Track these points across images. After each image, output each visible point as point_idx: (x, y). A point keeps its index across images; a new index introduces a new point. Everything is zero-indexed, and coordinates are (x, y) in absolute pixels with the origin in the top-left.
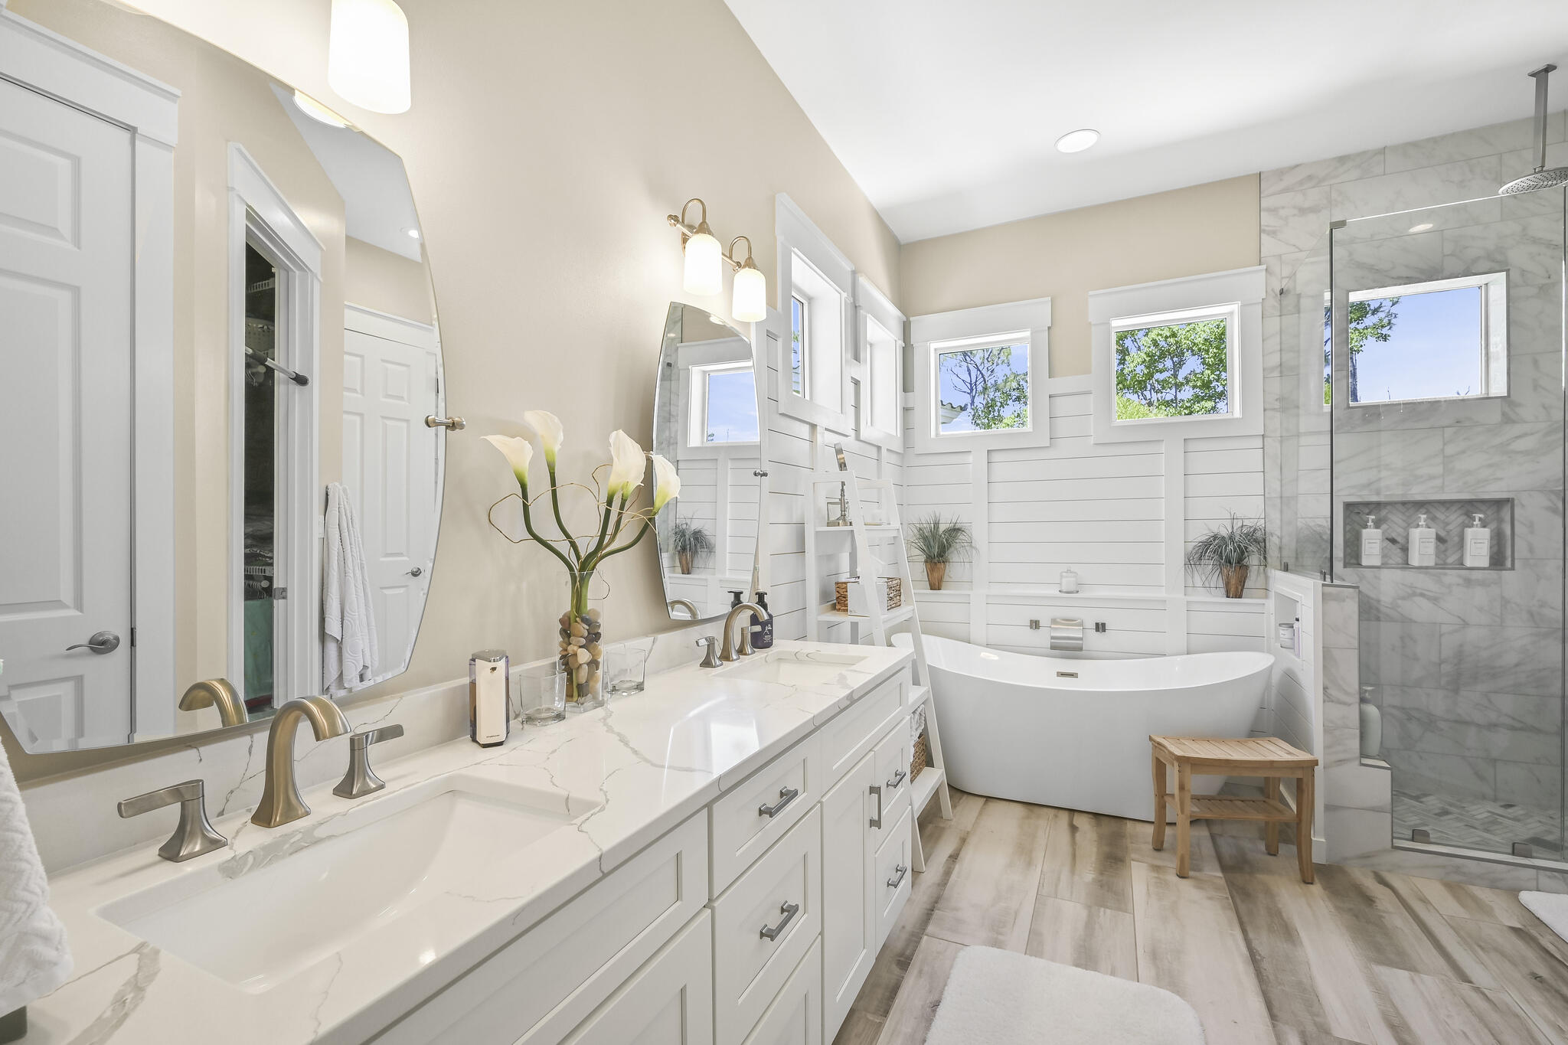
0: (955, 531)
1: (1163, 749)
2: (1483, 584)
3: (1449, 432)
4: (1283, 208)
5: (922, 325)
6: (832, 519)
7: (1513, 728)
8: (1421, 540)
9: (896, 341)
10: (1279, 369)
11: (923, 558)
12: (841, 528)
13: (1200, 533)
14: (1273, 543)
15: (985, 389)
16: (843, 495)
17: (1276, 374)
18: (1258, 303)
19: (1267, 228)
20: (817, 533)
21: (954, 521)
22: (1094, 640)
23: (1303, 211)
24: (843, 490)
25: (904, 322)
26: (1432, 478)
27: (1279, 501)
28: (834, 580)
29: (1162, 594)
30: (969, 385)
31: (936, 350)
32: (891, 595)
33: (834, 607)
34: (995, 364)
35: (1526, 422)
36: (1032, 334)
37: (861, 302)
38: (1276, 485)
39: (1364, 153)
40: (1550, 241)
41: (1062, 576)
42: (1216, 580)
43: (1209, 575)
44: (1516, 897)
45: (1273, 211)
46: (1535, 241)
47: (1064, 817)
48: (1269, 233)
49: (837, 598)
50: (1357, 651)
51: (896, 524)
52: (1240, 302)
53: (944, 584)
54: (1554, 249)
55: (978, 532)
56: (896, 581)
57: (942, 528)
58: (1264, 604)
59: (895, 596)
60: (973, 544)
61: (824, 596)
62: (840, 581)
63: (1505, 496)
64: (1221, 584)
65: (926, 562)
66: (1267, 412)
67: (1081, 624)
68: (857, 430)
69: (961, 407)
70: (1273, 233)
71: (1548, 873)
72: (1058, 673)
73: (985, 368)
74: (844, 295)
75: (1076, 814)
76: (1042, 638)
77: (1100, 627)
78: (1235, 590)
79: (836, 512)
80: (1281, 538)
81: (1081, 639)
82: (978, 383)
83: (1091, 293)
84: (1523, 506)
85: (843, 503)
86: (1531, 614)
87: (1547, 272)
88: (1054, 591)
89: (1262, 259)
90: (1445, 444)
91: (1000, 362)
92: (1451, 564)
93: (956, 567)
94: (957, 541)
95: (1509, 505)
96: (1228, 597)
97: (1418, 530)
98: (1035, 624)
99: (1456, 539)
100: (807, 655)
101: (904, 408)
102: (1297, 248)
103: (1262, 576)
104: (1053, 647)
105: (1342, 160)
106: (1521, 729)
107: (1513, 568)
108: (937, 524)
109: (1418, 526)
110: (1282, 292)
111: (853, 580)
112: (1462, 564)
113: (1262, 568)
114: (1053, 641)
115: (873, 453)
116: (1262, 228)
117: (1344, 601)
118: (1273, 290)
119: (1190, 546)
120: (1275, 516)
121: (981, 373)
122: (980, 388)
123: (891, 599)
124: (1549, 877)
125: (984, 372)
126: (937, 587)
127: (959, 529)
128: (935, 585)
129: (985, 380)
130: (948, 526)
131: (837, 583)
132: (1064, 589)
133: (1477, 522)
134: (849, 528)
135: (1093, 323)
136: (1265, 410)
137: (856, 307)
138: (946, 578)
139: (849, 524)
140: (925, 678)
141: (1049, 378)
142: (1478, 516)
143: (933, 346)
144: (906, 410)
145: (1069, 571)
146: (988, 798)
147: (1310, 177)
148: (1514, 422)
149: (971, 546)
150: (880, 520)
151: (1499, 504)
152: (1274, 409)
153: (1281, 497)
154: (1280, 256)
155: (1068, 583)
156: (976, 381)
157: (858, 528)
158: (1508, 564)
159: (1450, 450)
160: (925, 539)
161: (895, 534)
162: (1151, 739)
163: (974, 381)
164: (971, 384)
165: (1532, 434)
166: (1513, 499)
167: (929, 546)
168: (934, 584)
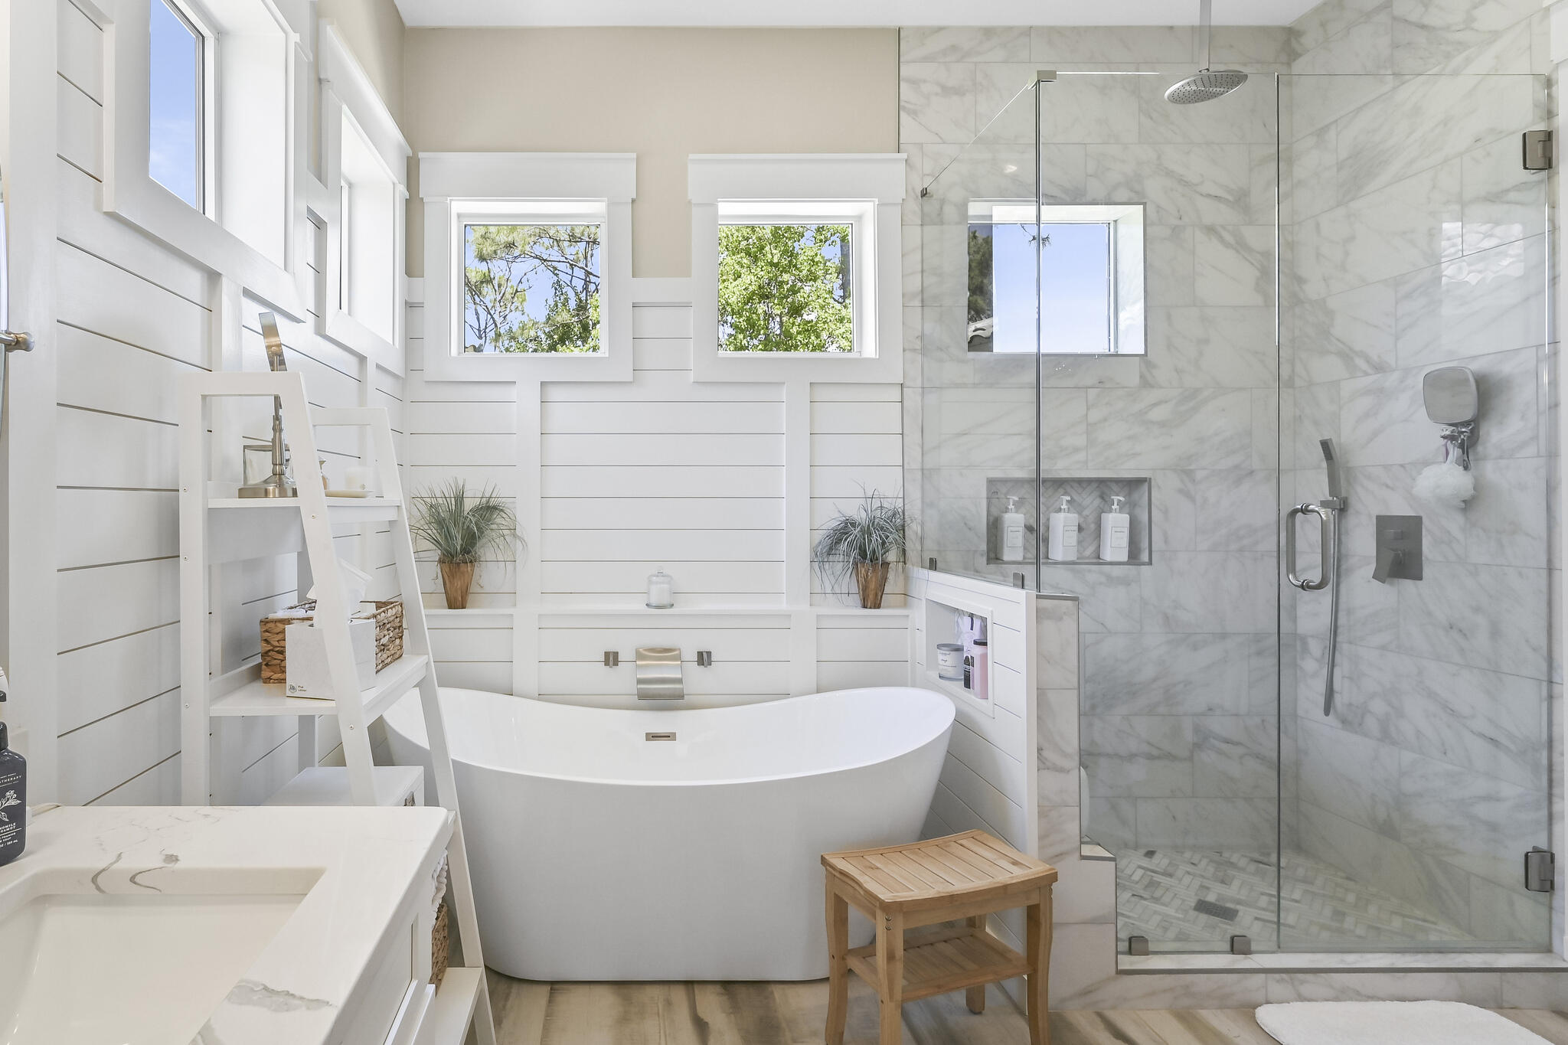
0: (488, 510)
1: (850, 882)
2: (1125, 582)
3: (1092, 393)
4: (925, 81)
5: (437, 167)
6: (255, 479)
7: (1151, 757)
8: (1066, 528)
9: (394, 184)
10: (920, 297)
11: (436, 554)
12: (273, 502)
13: (829, 519)
14: (913, 529)
15: (498, 335)
16: (277, 428)
17: (917, 303)
18: (898, 204)
19: (906, 105)
20: (212, 514)
21: (487, 495)
22: (697, 680)
23: (946, 91)
24: (277, 418)
25: (408, 157)
26: (1076, 450)
27: (920, 473)
28: (261, 611)
29: (782, 605)
30: (477, 332)
31: (459, 216)
32: (384, 641)
33: (256, 674)
34: (508, 310)
35: (1161, 387)
36: (608, 206)
37: (328, 73)
38: (915, 453)
39: (1010, 29)
40: (1181, 176)
41: (650, 582)
42: (849, 583)
43: (842, 577)
44: (1253, 1019)
45: (914, 82)
46: (1169, 174)
47: (679, 995)
48: (910, 112)
49: (265, 654)
50: (1076, 692)
51: (395, 495)
52: (877, 200)
53: (470, 598)
54: (1185, 186)
55: (525, 513)
56: (394, 611)
57: (469, 504)
58: (908, 616)
59: (392, 641)
60: (518, 532)
61: (235, 649)
62: (272, 616)
63: (1142, 475)
64: (854, 588)
65: (441, 561)
66: (906, 352)
67: (678, 658)
68: (319, 316)
69: (474, 346)
70: (914, 113)
71: (1277, 976)
72: (647, 734)
73: (497, 312)
74: (295, 37)
75: (696, 987)
76: (623, 680)
77: (704, 659)
78: (872, 599)
79: (262, 467)
80: (922, 525)
81: (679, 681)
82: (487, 331)
83: (691, 156)
84: (1159, 487)
85: (277, 449)
86: (1166, 618)
87: (1179, 211)
88: (637, 606)
89: (901, 145)
90: (1088, 409)
91: (513, 308)
92: (1088, 558)
93: (490, 572)
94: (494, 527)
95: (1146, 484)
96: (865, 607)
97: (1062, 515)
98: (611, 659)
99: (1093, 526)
100: (132, 880)
101: (406, 302)
102: (941, 138)
103: (901, 578)
104: (643, 696)
105: (988, 32)
106: (1159, 758)
107: (1150, 563)
108: (460, 499)
109: (1060, 510)
110: (924, 193)
111: (300, 613)
112: (1099, 558)
113: (901, 564)
114: (639, 686)
115: (350, 365)
116: (902, 104)
117: (1061, 619)
118: (913, 189)
119: (819, 536)
120: (915, 494)
121: (492, 317)
122: (492, 334)
123: (383, 648)
124: (1278, 981)
125: (496, 317)
126: (459, 603)
127: (495, 508)
128: (457, 600)
129: (496, 325)
130: (477, 502)
131: (265, 622)
132: (654, 602)
133: (1115, 507)
134: (288, 502)
135: (693, 202)
136: (904, 351)
137: (320, 81)
138: (474, 588)
139: (290, 493)
140: (447, 789)
141: (633, 277)
142: (1115, 498)
143: (460, 206)
144: (410, 306)
145: (660, 574)
146: (553, 984)
147: (954, 48)
148: (1152, 386)
149: (515, 536)
150: (363, 487)
151: (1133, 485)
152: (914, 350)
153: (922, 469)
154: (922, 144)
155: (657, 595)
156: (486, 328)
157: (310, 501)
158: (1145, 557)
159: (1095, 415)
160: (440, 523)
161: (392, 515)
162: (824, 861)
163: (483, 327)
164: (479, 330)
165: (1166, 402)
166: (1150, 479)
167: (448, 536)
168: (455, 599)
